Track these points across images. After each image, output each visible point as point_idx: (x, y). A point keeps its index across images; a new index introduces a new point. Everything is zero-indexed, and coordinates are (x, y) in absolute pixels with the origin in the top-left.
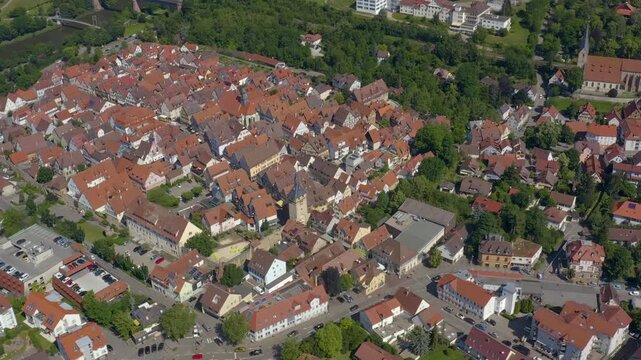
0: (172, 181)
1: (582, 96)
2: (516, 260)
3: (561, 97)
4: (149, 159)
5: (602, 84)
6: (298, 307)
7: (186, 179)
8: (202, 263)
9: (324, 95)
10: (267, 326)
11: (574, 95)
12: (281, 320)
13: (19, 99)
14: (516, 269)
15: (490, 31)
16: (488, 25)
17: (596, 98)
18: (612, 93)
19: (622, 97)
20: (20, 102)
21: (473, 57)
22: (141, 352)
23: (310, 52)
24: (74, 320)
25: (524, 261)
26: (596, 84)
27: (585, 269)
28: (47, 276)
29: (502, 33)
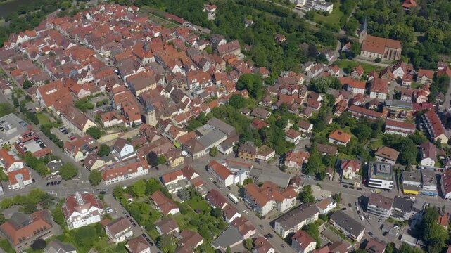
0: (94, 94)
1: (360, 60)
2: (258, 157)
3: (347, 60)
4: (85, 80)
5: (373, 54)
6: (130, 170)
7: (102, 94)
8: (92, 142)
9: (202, 47)
10: (112, 178)
11: (355, 59)
12: (120, 176)
13: (25, 36)
14: (258, 162)
15: (319, 12)
16: (318, 8)
17: (367, 62)
18: (378, 60)
19: (382, 63)
20: (26, 38)
21: (301, 29)
22: (48, 184)
24: (20, 165)
25: (262, 158)
26: (369, 53)
27: (293, 166)
28: (12, 141)
29: (326, 14)
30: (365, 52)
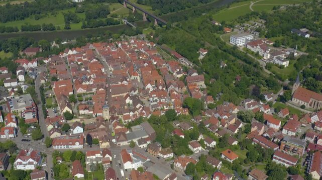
1: (289, 104)
2: (159, 154)
3: (281, 103)
4: (87, 83)
5: (301, 101)
6: (71, 143)
8: (64, 121)
9: (179, 76)
10: (58, 145)
11: (287, 103)
12: (64, 145)
13: (75, 51)
14: (158, 158)
15: (277, 65)
16: (277, 62)
17: (295, 107)
18: (303, 107)
19: (307, 110)
20: (75, 52)
21: (257, 75)
22: (23, 140)
23: (199, 55)
24: (14, 125)
25: (162, 156)
26: (298, 100)
27: (179, 166)
28: (19, 110)
29: (282, 67)
30: (296, 99)
